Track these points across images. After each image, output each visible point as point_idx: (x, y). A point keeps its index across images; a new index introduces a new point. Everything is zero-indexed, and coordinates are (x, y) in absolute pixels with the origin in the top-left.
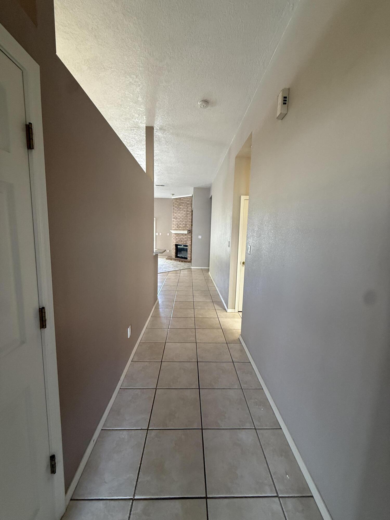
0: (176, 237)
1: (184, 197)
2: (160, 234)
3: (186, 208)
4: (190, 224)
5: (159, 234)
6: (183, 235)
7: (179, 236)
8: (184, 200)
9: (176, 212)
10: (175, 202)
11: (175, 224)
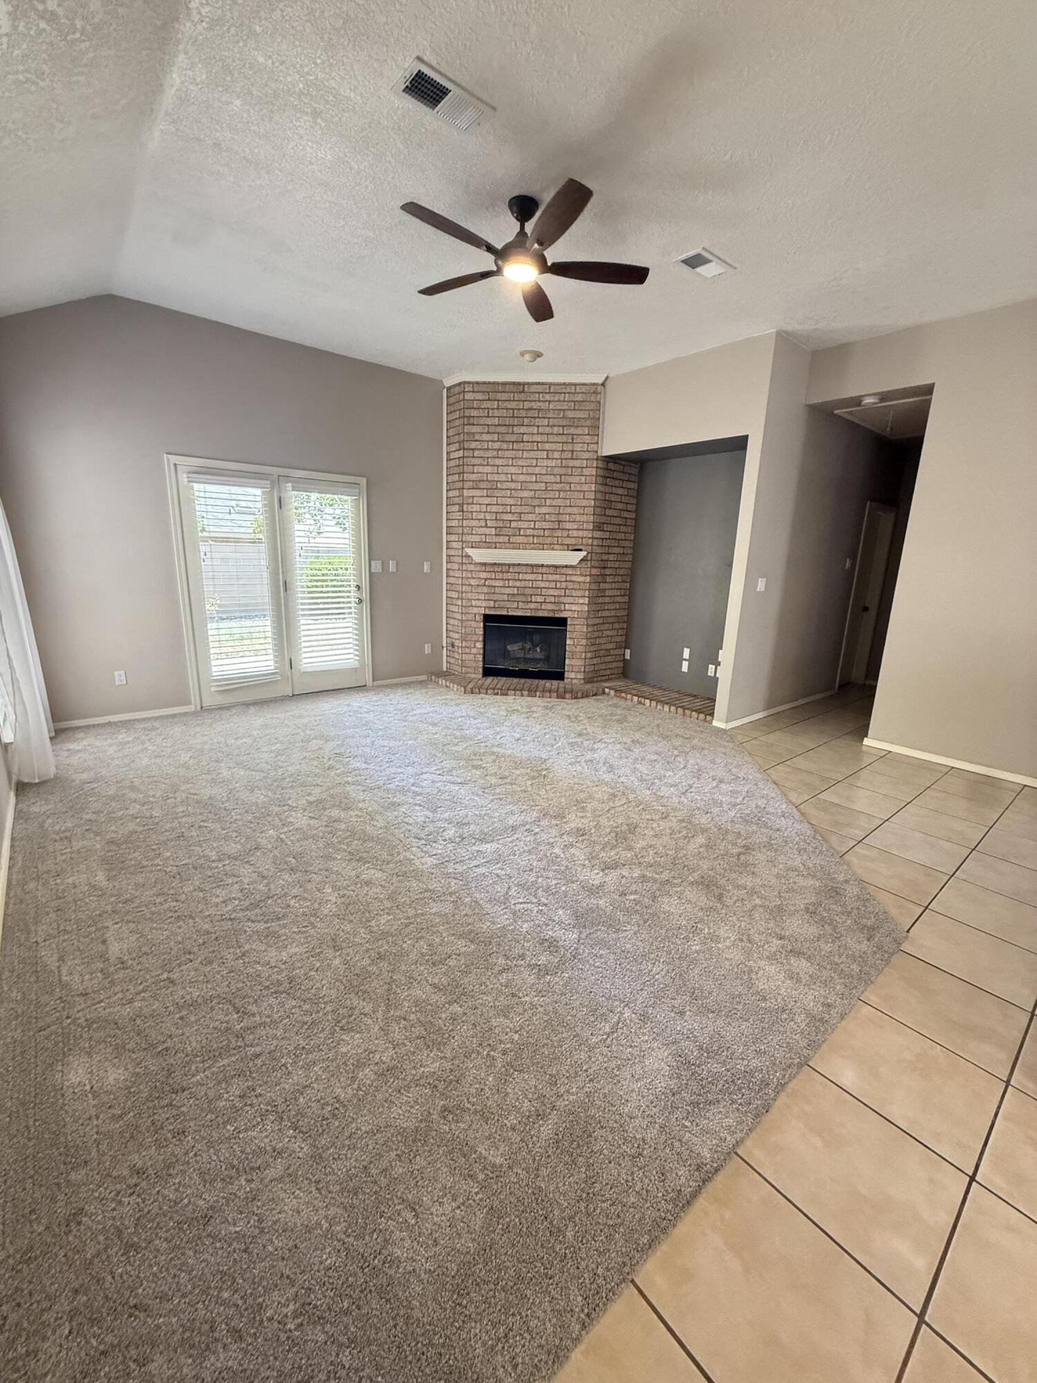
0: (486, 580)
1: (550, 384)
2: (392, 566)
3: (564, 439)
4: (583, 518)
5: (384, 565)
6: (540, 570)
7: (509, 576)
8: (548, 397)
9: (490, 454)
10: (485, 405)
11: (481, 516)
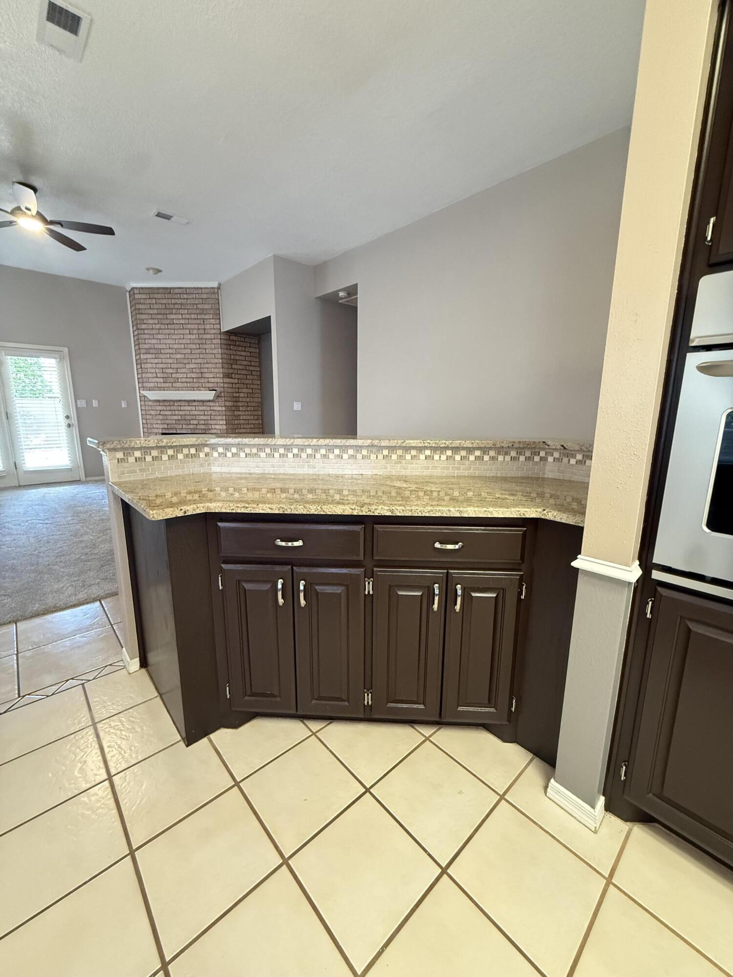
0: (161, 411)
1: (186, 288)
2: (95, 403)
3: (198, 321)
4: (216, 370)
5: (89, 403)
6: (194, 404)
7: (175, 408)
8: (185, 296)
9: (154, 332)
10: (148, 301)
11: (153, 371)
